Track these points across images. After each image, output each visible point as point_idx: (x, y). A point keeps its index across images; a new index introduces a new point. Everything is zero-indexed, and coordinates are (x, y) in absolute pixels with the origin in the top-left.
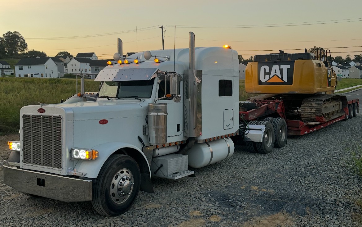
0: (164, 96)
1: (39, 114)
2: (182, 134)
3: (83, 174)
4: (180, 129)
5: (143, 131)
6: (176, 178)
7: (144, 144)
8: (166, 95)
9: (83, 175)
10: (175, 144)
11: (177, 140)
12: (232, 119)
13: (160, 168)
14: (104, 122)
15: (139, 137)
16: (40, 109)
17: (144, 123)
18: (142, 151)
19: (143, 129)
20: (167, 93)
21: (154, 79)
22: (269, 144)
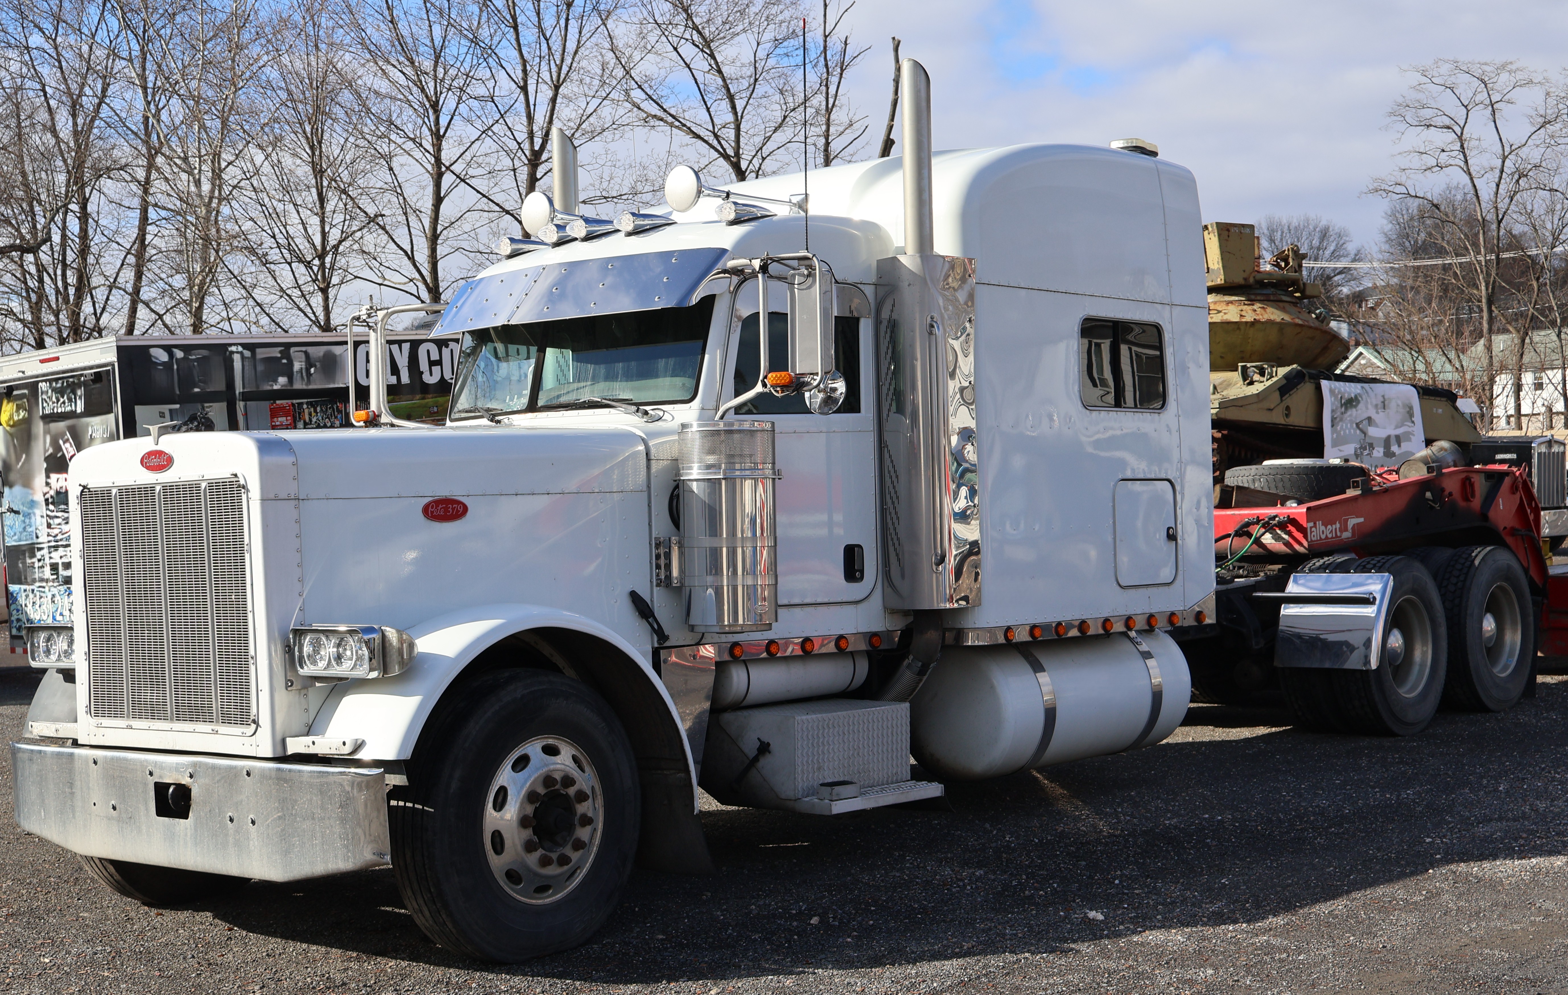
0: (760, 384)
1: (147, 477)
2: (877, 597)
3: (344, 744)
4: (862, 572)
5: (658, 567)
6: (839, 807)
7: (660, 634)
8: (765, 377)
9: (347, 750)
10: (837, 645)
11: (847, 629)
12: (1172, 537)
13: (756, 759)
14: (446, 510)
15: (635, 598)
16: (150, 454)
17: (662, 525)
18: (657, 667)
19: (658, 557)
20: (772, 368)
21: (708, 302)
22: (1409, 685)
